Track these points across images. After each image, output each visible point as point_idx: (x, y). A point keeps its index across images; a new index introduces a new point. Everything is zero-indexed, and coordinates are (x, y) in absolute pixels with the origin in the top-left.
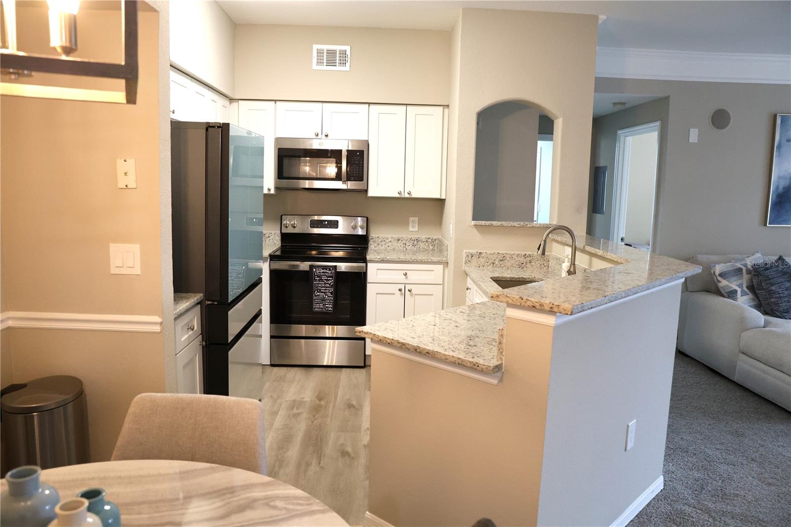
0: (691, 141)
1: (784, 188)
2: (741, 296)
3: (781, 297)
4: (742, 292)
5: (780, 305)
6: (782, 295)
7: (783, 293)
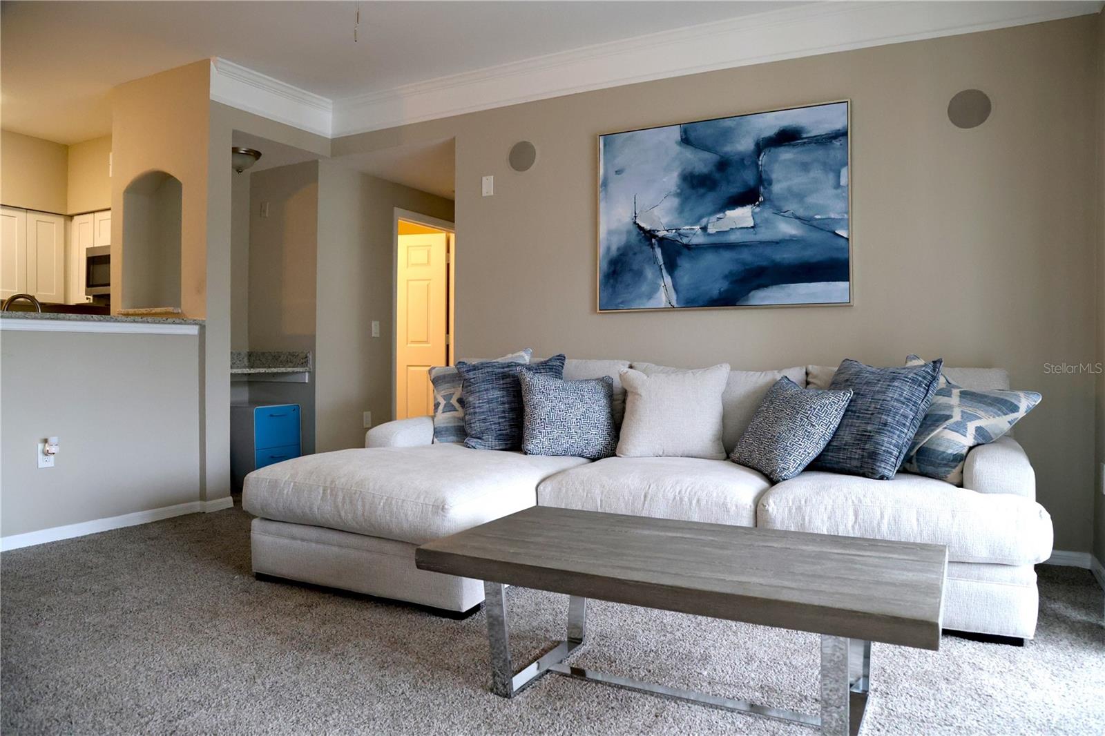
0: (484, 194)
1: (618, 249)
2: (443, 412)
3: (475, 413)
4: (445, 406)
5: (473, 425)
6: (477, 410)
7: (479, 407)
